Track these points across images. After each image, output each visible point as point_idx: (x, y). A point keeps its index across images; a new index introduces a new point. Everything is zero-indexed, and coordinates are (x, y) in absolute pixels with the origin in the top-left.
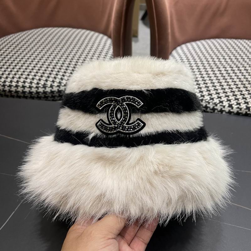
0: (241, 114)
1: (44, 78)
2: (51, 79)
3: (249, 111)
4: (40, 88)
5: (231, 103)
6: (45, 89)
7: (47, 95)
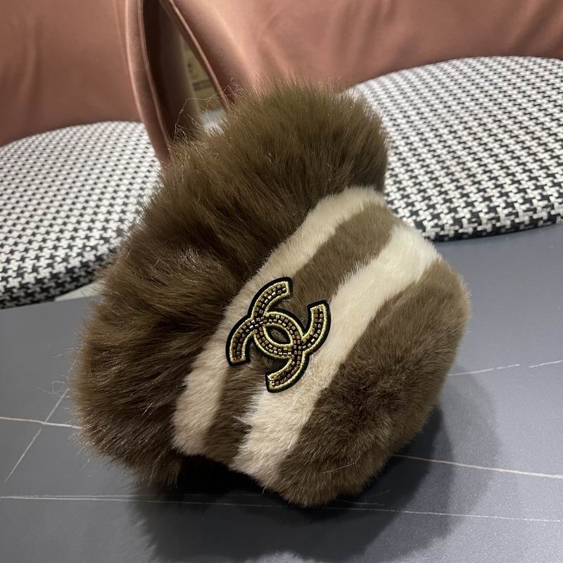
0: (446, 239)
1: (17, 256)
2: (32, 254)
3: (461, 227)
4: (10, 279)
5: (419, 219)
6: (23, 278)
7: (30, 291)
